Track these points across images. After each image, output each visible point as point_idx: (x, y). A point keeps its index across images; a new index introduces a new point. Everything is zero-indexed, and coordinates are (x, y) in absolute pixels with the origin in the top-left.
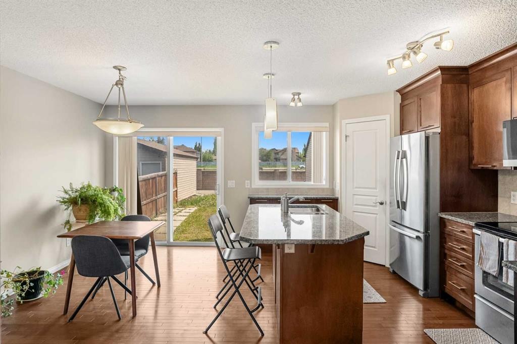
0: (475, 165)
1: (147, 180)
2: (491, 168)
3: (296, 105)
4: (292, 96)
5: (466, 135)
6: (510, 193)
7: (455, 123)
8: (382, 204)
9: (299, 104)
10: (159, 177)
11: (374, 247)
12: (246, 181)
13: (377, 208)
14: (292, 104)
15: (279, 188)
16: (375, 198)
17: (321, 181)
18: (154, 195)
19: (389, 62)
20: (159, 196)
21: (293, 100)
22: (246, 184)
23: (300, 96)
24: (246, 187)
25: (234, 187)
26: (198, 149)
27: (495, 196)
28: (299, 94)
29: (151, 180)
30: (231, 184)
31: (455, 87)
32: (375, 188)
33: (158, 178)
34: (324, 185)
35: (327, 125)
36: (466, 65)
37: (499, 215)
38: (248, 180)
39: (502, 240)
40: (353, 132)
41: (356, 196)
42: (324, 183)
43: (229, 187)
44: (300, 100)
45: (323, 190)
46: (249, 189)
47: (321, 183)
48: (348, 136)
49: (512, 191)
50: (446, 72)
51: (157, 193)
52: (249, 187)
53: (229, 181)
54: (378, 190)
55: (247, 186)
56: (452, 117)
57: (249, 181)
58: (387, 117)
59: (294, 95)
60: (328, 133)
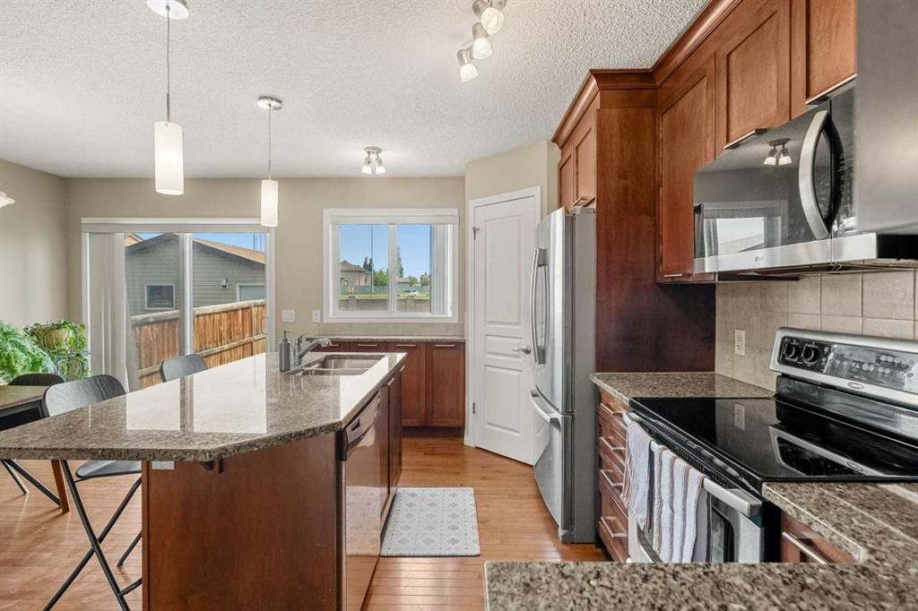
1: (231, 311)
2: (683, 279)
3: (374, 170)
5: (648, 214)
6: (734, 332)
7: (626, 188)
8: (527, 352)
9: (380, 169)
10: (258, 306)
11: (517, 432)
12: (314, 312)
13: (521, 360)
15: (371, 324)
16: (517, 341)
17: (444, 311)
18: (247, 335)
19: (460, 55)
20: (256, 337)
21: (368, 161)
22: (314, 317)
23: (380, 155)
24: (315, 321)
25: (293, 321)
26: (368, 267)
27: (710, 339)
28: (378, 151)
29: (240, 312)
30: (288, 315)
31: (628, 116)
32: (518, 324)
33: (254, 309)
34: (450, 318)
35: (455, 212)
36: (644, 67)
37: (717, 378)
38: (316, 309)
40: (486, 221)
41: (489, 338)
42: (450, 314)
43: (283, 321)
44: (380, 162)
45: (448, 326)
46: (319, 324)
47: (445, 314)
48: (478, 229)
49: (737, 329)
50: (607, 85)
51: (254, 332)
52: (318, 321)
53: (283, 311)
54: (522, 327)
55: (316, 319)
56: (620, 176)
57: (318, 312)
58: (536, 191)
59: (369, 152)
60: (457, 226)
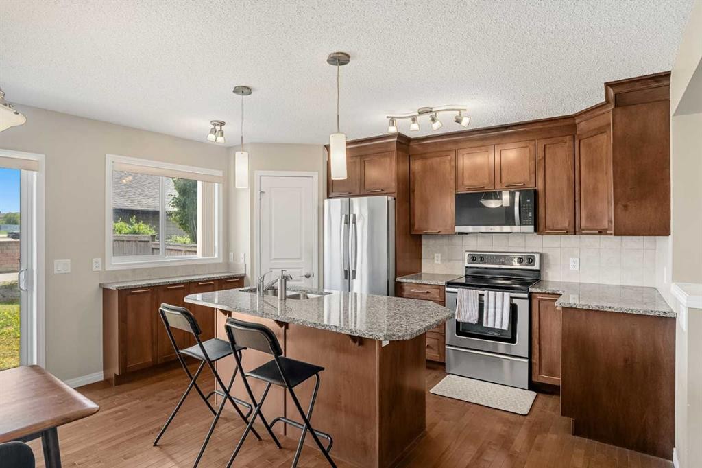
0: (417, 231)
3: (216, 140)
4: (213, 126)
6: (434, 255)
8: (307, 277)
9: (220, 139)
12: (94, 260)
13: (303, 282)
14: (212, 137)
16: (299, 270)
21: (213, 131)
22: (94, 264)
23: (223, 127)
24: (95, 269)
25: (69, 271)
28: (223, 124)
30: (61, 266)
32: (300, 259)
34: (216, 259)
35: (221, 173)
36: (412, 137)
38: (96, 257)
39: (481, 292)
40: (271, 187)
42: (216, 256)
43: (56, 272)
44: (222, 134)
45: (216, 265)
46: (100, 272)
47: (212, 256)
48: (263, 192)
53: (55, 261)
54: (303, 261)
55: (97, 267)
57: (99, 260)
58: (315, 175)
59: (215, 124)
60: (221, 185)
